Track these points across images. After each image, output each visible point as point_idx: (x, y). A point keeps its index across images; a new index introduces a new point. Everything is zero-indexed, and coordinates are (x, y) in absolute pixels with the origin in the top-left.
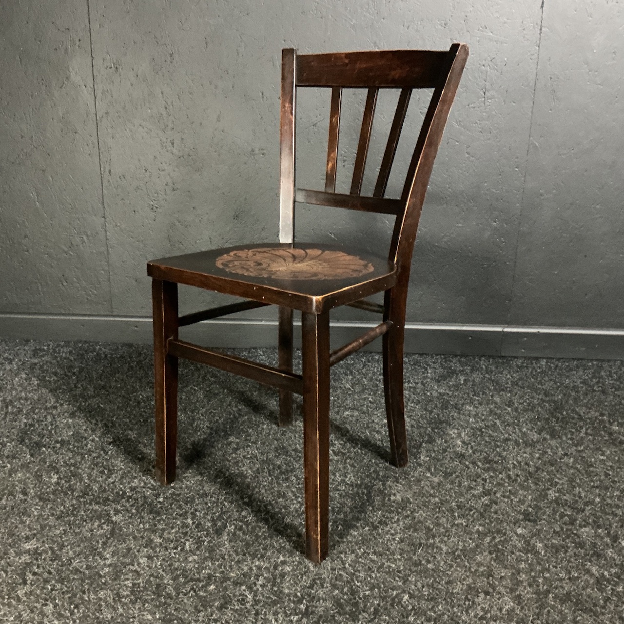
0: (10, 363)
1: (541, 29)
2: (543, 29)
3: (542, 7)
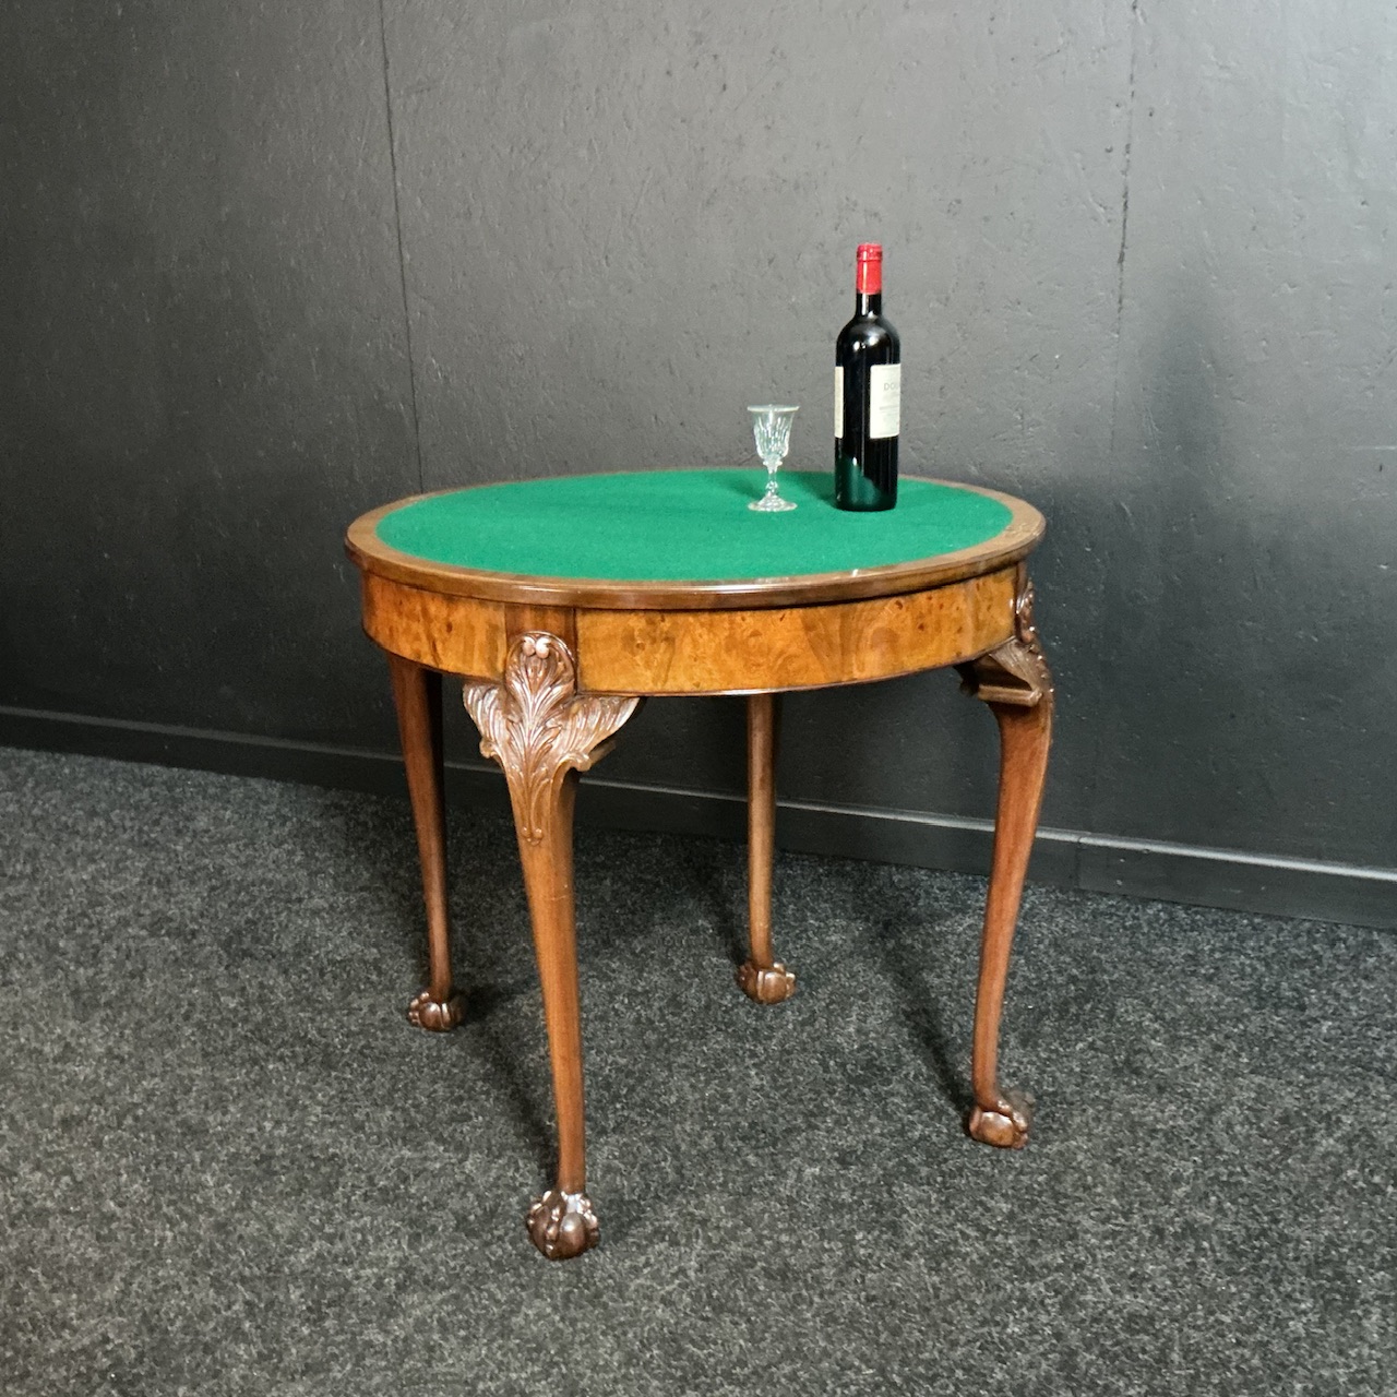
0: (283, 824)
1: (1120, 302)
2: (1125, 301)
3: (1121, 260)
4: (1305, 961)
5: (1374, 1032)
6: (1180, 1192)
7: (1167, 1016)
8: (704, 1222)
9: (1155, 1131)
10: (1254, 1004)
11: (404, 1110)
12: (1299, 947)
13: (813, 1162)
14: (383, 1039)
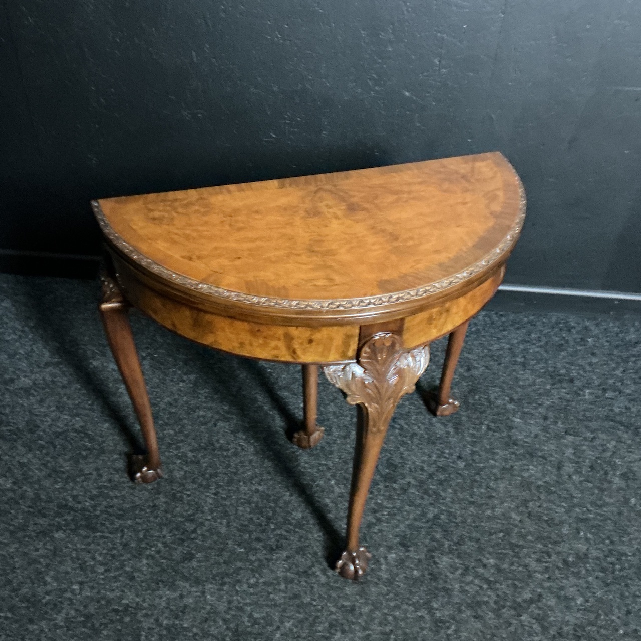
4: (562, 345)
5: (609, 394)
6: (565, 530)
7: (516, 397)
8: (352, 610)
9: (539, 487)
10: (550, 381)
11: (153, 557)
12: (556, 335)
13: (390, 549)
14: (116, 497)
